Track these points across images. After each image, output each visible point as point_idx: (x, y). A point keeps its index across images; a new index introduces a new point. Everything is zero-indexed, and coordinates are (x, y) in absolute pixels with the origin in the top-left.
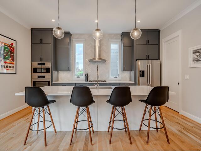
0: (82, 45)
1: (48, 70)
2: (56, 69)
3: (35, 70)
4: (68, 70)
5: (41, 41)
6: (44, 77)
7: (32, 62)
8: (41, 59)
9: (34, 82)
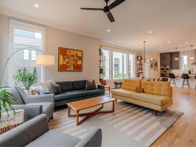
0: (186, 56)
1: (168, 69)
2: (171, 68)
3: (162, 69)
4: (178, 69)
5: (165, 58)
6: (166, 72)
7: (161, 66)
8: (165, 65)
9: (162, 74)
